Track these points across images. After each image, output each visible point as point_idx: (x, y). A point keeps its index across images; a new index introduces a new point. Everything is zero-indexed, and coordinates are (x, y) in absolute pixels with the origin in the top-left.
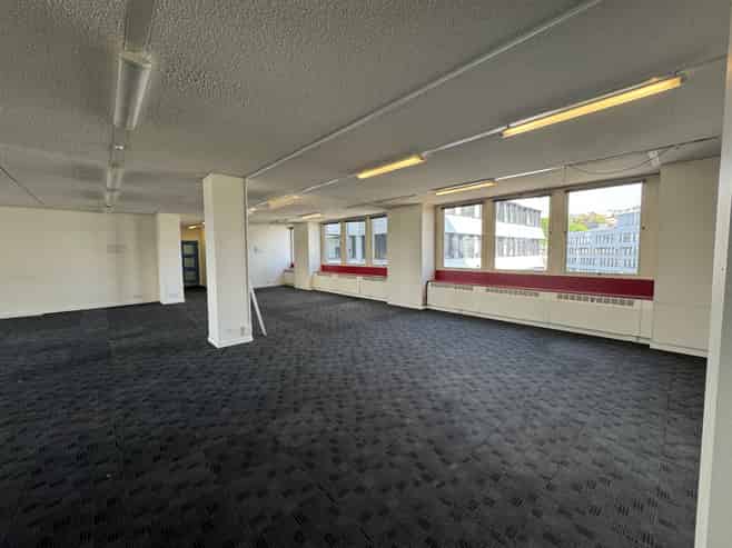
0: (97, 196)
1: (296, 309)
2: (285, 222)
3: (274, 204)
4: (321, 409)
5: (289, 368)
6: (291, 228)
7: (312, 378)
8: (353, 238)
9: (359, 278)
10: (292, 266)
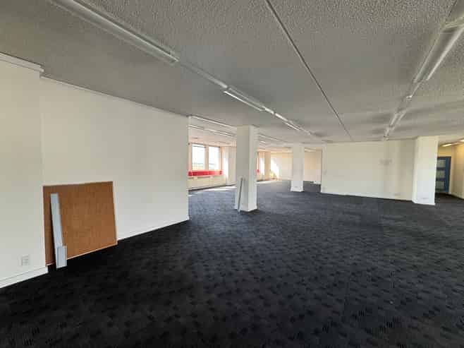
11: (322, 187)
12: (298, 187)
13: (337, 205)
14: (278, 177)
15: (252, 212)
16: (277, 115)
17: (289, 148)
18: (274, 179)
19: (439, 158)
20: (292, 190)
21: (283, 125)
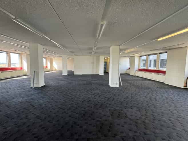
0: (91, 53)
1: (130, 80)
2: (128, 56)
3: (126, 52)
4: (139, 111)
5: (129, 96)
6: (130, 58)
7: (136, 101)
8: (150, 60)
9: (153, 73)
10: (129, 68)
11: (75, 72)
12: (65, 73)
13: (80, 78)
14: (57, 69)
15: (42, 87)
16: (52, 41)
17: (61, 57)
18: (55, 70)
19: (104, 62)
20: (63, 74)
21: (55, 46)
